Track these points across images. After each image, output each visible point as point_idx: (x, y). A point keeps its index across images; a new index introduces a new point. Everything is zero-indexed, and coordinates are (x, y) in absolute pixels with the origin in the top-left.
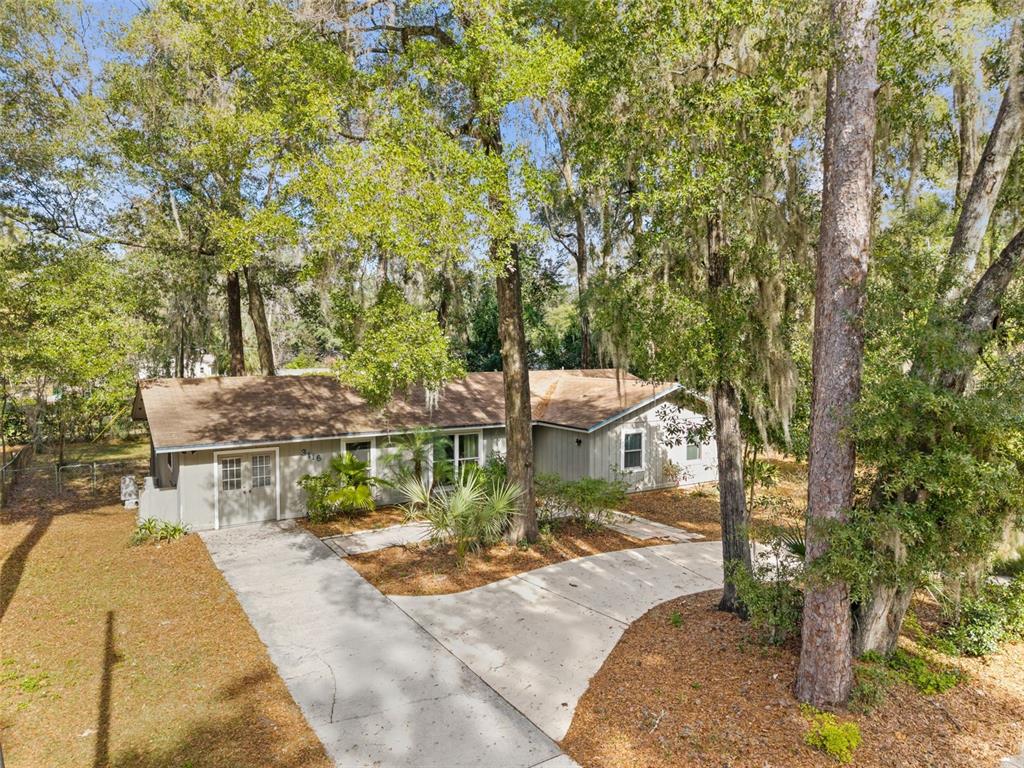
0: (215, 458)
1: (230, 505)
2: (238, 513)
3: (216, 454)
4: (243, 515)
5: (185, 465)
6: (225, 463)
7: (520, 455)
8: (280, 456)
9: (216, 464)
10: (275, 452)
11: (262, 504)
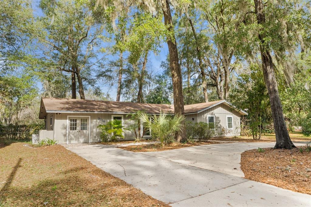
0: (68, 118)
1: (71, 136)
2: (73, 139)
3: (68, 116)
4: (76, 140)
5: (57, 119)
6: (71, 120)
7: (180, 110)
8: (91, 119)
9: (68, 120)
10: (89, 117)
11: (83, 136)
